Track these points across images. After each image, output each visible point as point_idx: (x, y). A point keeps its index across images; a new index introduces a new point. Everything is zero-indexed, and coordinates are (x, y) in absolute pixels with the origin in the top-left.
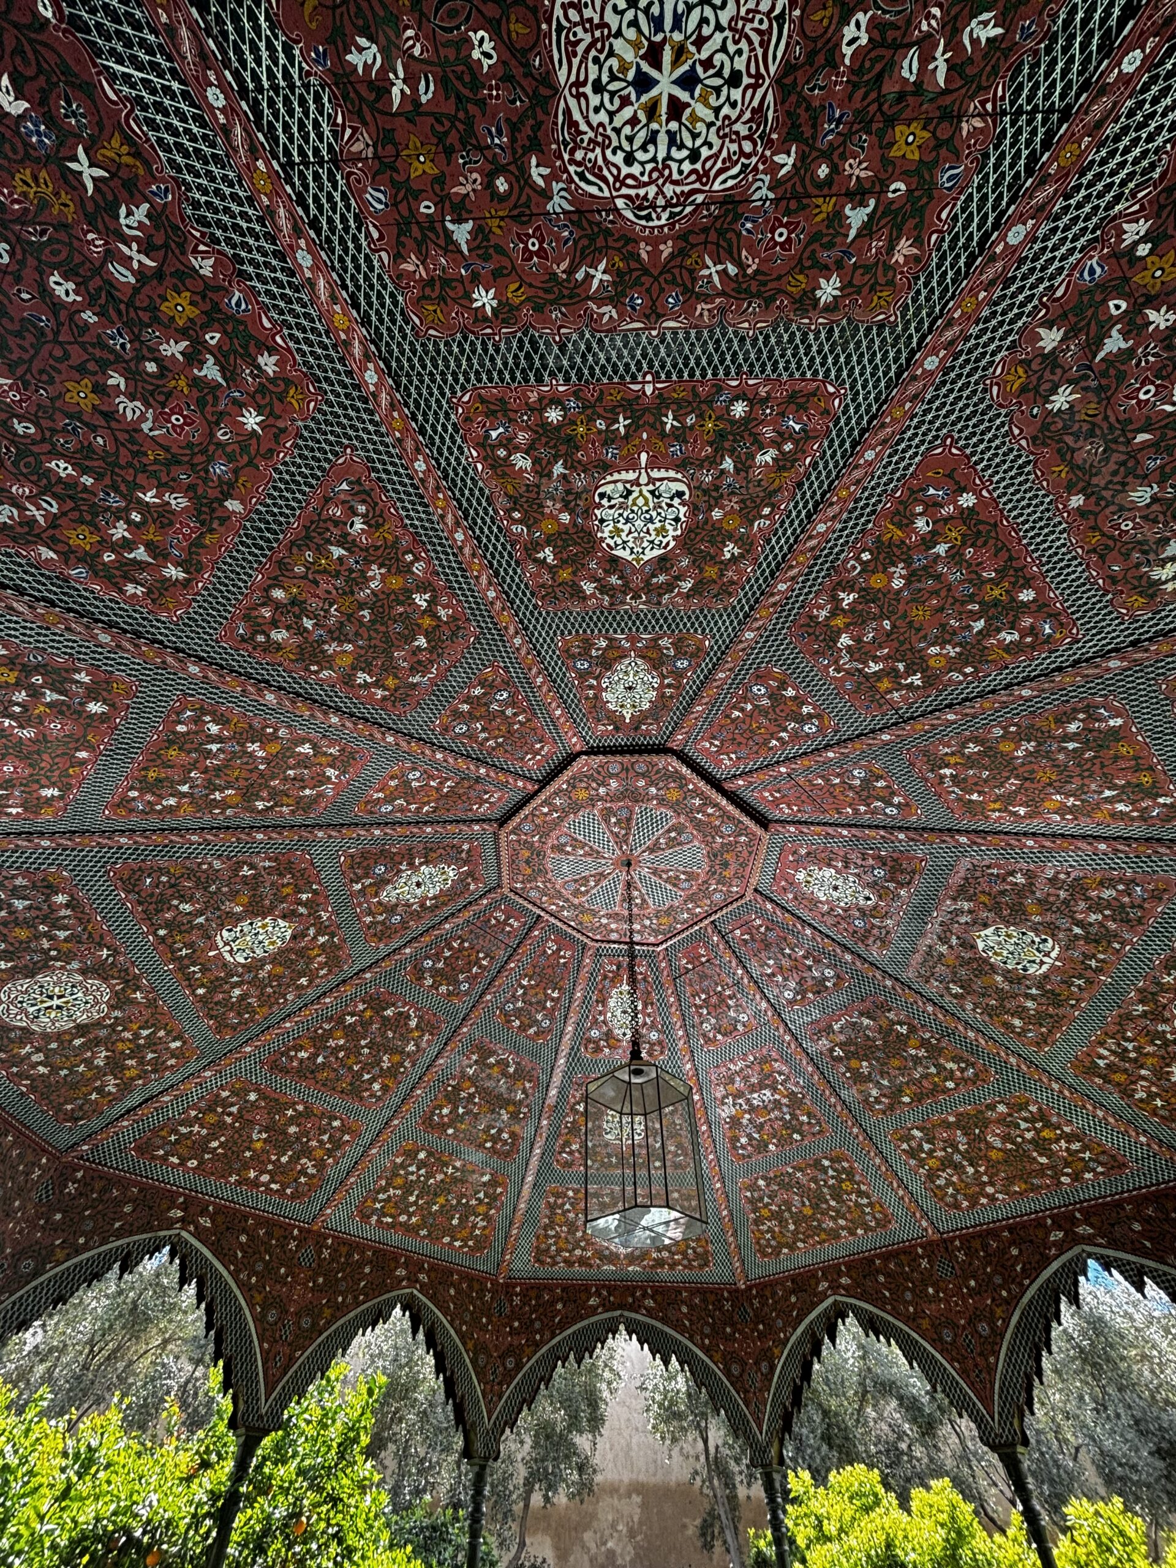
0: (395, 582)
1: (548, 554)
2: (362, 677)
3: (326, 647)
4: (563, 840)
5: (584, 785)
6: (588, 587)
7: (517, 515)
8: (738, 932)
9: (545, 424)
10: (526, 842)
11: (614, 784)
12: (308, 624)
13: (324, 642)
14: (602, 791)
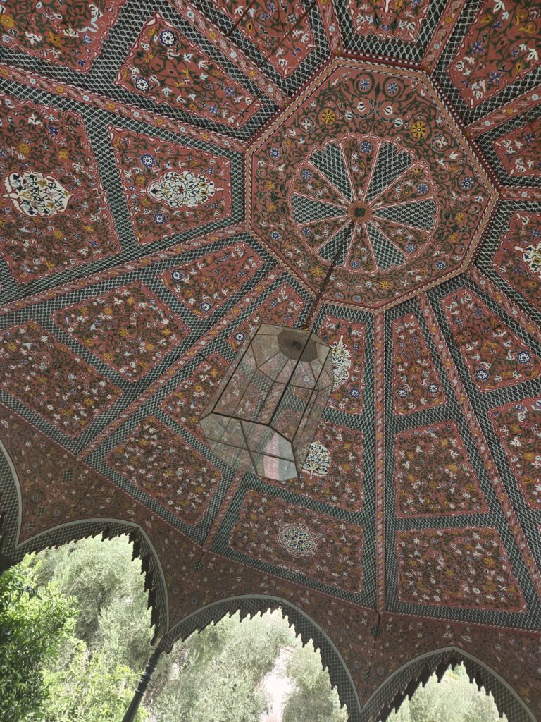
0: (411, 477)
1: (351, 457)
2: (453, 455)
3: (455, 478)
4: (412, 248)
5: (382, 292)
6: (340, 437)
7: (357, 475)
8: (248, 102)
9: (338, 497)
10: (447, 251)
11: (359, 288)
12: (453, 490)
13: (454, 480)
14: (369, 284)
